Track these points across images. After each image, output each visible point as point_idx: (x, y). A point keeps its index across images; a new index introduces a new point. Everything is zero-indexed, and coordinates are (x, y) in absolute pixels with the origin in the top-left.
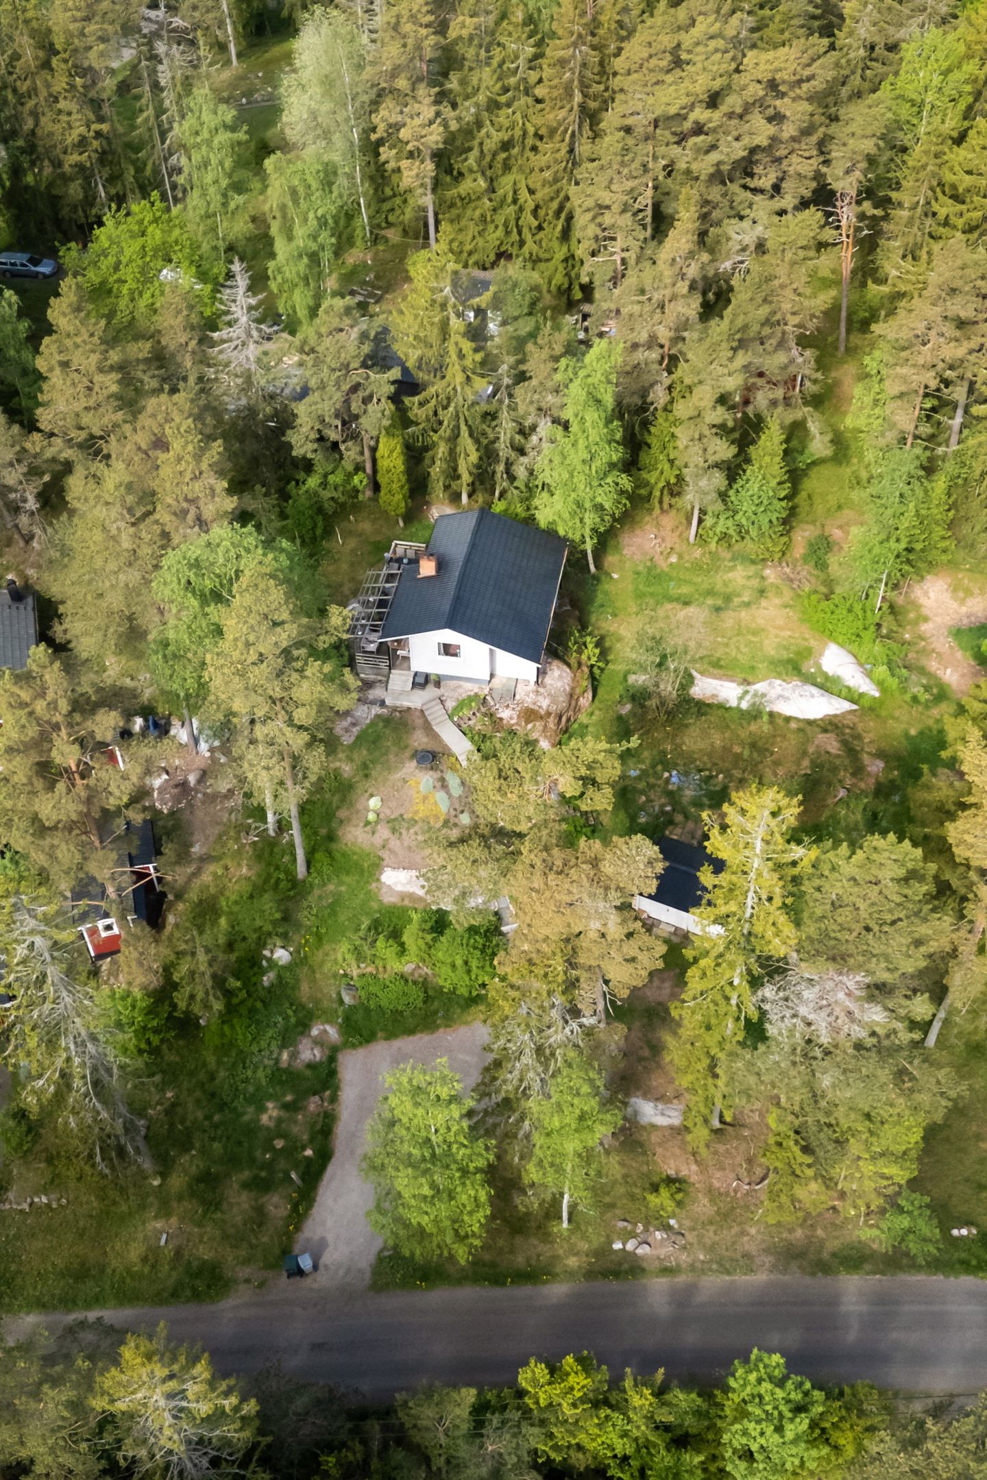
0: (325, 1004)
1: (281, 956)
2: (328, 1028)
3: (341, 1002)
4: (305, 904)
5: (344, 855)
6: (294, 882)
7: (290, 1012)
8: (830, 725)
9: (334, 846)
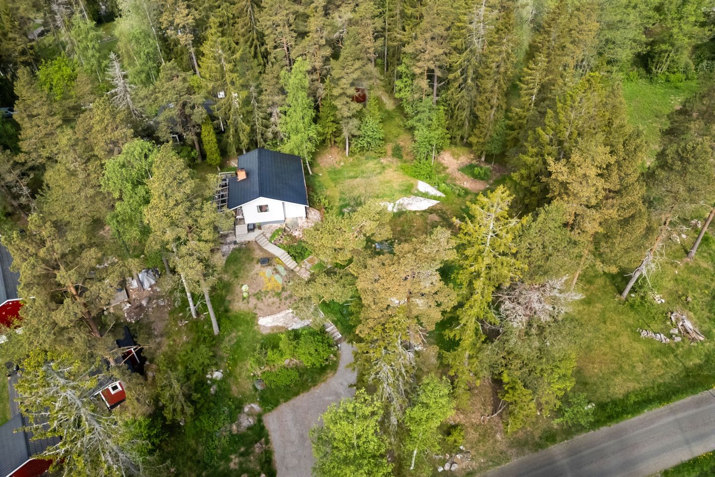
0: (248, 393)
1: (218, 375)
2: (253, 405)
3: (256, 390)
4: (222, 346)
5: (236, 317)
6: (214, 338)
7: (230, 403)
8: (431, 211)
9: (229, 314)
